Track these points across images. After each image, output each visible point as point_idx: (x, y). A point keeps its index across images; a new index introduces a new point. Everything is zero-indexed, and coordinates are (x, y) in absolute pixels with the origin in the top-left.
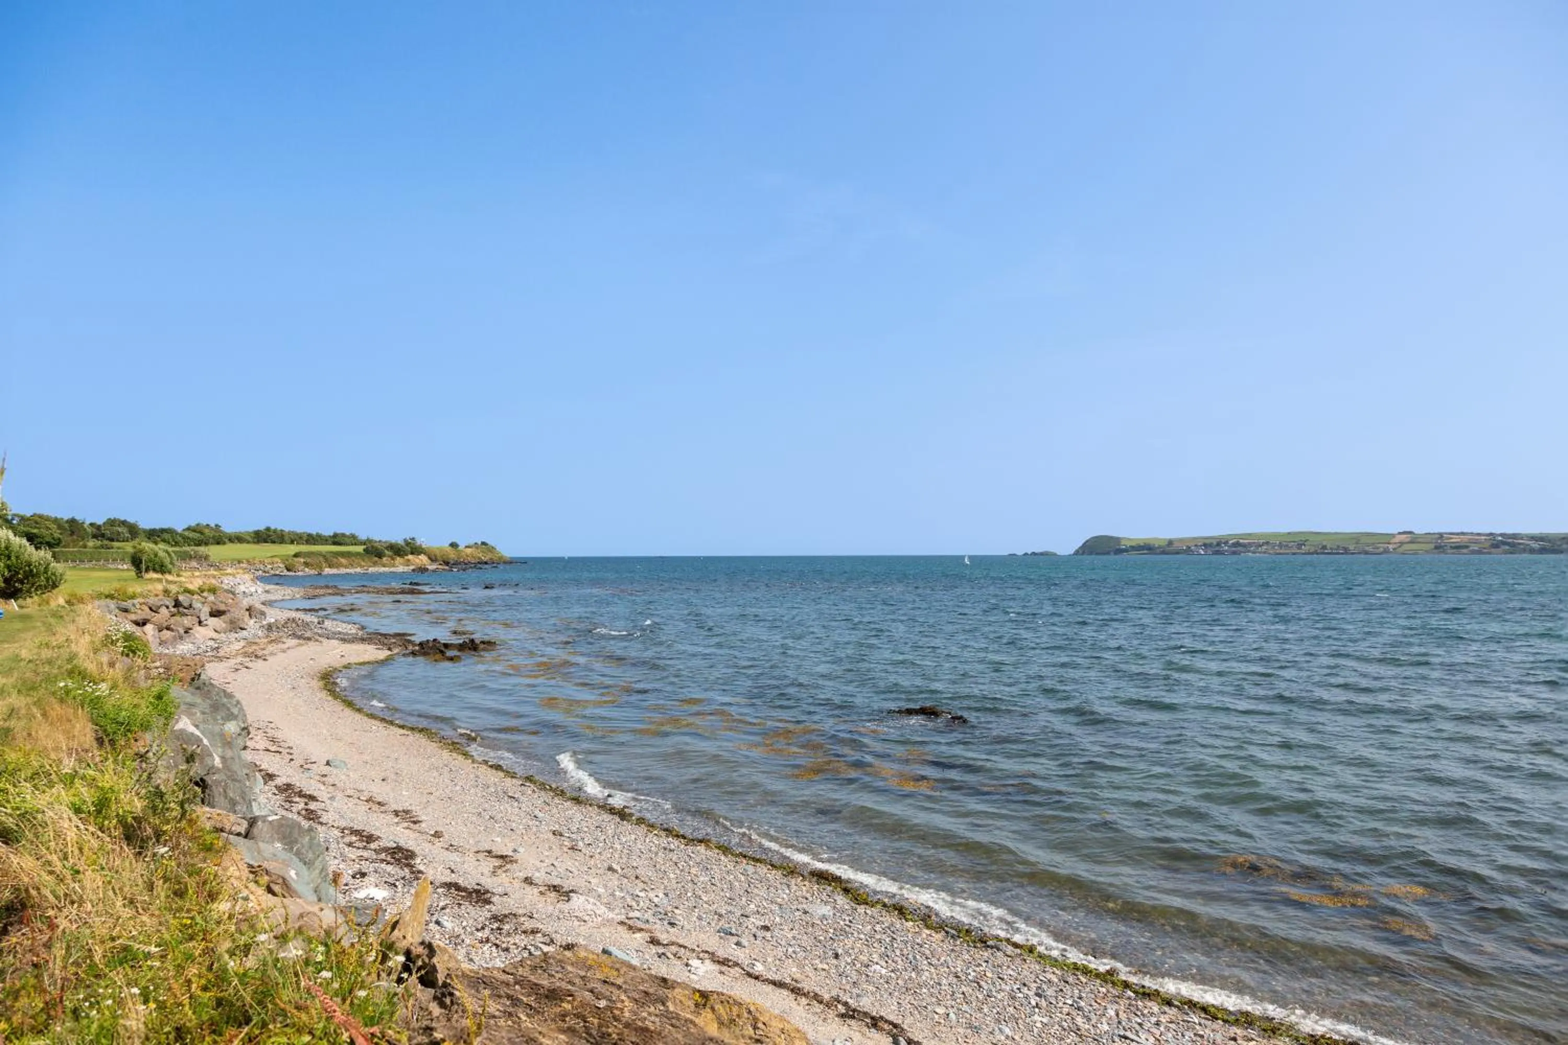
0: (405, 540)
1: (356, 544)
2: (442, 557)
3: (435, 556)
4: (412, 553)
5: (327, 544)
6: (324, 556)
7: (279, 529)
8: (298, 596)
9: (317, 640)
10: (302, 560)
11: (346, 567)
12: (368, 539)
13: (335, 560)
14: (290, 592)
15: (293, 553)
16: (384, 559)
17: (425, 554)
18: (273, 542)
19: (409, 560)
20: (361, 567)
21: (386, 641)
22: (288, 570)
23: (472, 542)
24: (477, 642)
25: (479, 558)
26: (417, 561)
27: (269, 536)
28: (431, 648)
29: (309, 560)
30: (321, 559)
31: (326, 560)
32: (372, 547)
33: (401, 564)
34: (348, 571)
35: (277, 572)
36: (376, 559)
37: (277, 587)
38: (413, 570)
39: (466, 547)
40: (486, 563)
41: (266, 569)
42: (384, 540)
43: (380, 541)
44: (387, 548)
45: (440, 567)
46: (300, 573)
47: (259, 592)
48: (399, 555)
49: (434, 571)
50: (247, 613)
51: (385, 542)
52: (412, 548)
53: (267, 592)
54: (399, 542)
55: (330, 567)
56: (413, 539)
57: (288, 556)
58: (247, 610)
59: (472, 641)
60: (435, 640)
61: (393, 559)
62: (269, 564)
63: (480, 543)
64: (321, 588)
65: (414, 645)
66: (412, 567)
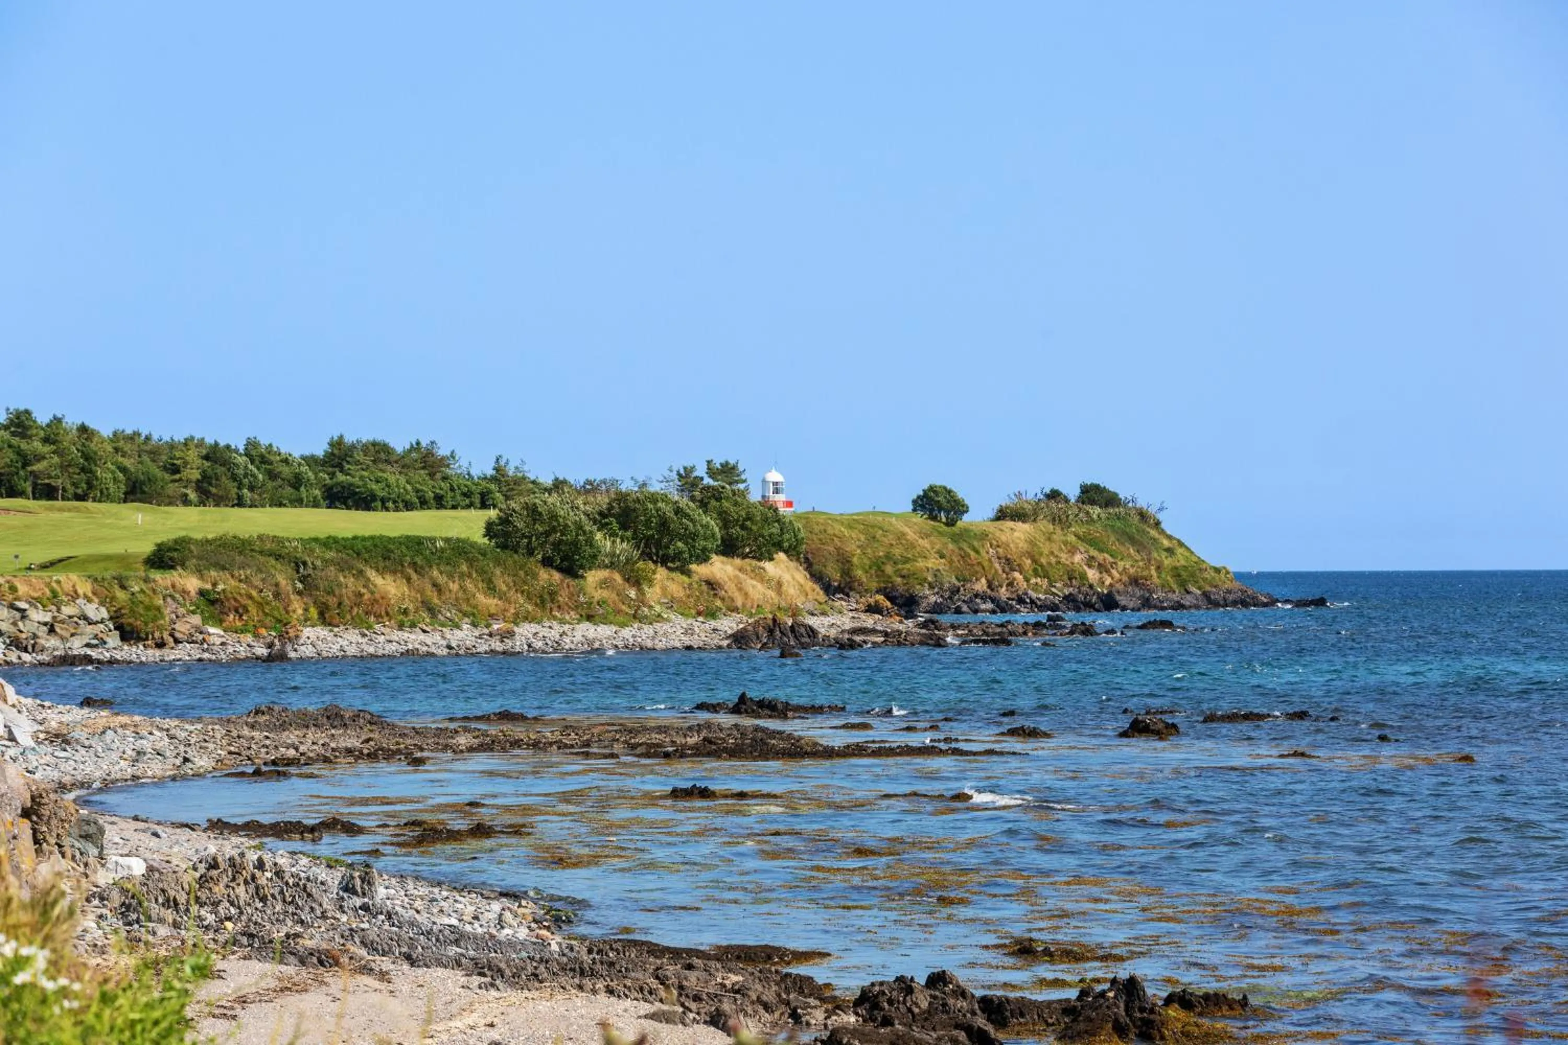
0: (687, 480)
1: (440, 502)
2: (878, 566)
3: (845, 562)
4: (729, 548)
5: (298, 502)
6: (298, 564)
7: (72, 420)
8: (202, 762)
9: (366, 970)
10: (192, 584)
11: (405, 620)
12: (499, 474)
13: (349, 583)
14: (160, 740)
15: (147, 548)
16: (593, 577)
17: (792, 551)
18: (48, 493)
19: (712, 585)
20: (476, 617)
21: (693, 979)
22: (128, 635)
23: (1033, 489)
24: (1155, 993)
25: (1072, 575)
26: (757, 590)
27: (25, 460)
28: (927, 1018)
29: (225, 584)
30: (283, 578)
31: (308, 585)
32: (533, 512)
33: (672, 604)
34: (414, 639)
35: (77, 646)
36: (548, 577)
37: (102, 717)
38: (740, 639)
39: (1002, 515)
40: (1109, 603)
41: (27, 628)
42: (578, 477)
43: (559, 485)
44: (602, 519)
45: (869, 621)
46: (184, 653)
47: (25, 739)
48: (664, 561)
49: (845, 644)
50: (25, 827)
51: (590, 488)
52: (725, 521)
53: (60, 739)
54: (655, 487)
55: (325, 619)
56: (728, 471)
57: (123, 559)
58: (26, 813)
59: (1131, 987)
60: (937, 980)
61: (635, 580)
62: (35, 602)
63: (1073, 492)
64: (306, 721)
65: (837, 1006)
66: (729, 624)
